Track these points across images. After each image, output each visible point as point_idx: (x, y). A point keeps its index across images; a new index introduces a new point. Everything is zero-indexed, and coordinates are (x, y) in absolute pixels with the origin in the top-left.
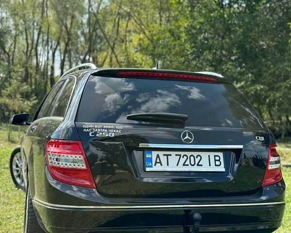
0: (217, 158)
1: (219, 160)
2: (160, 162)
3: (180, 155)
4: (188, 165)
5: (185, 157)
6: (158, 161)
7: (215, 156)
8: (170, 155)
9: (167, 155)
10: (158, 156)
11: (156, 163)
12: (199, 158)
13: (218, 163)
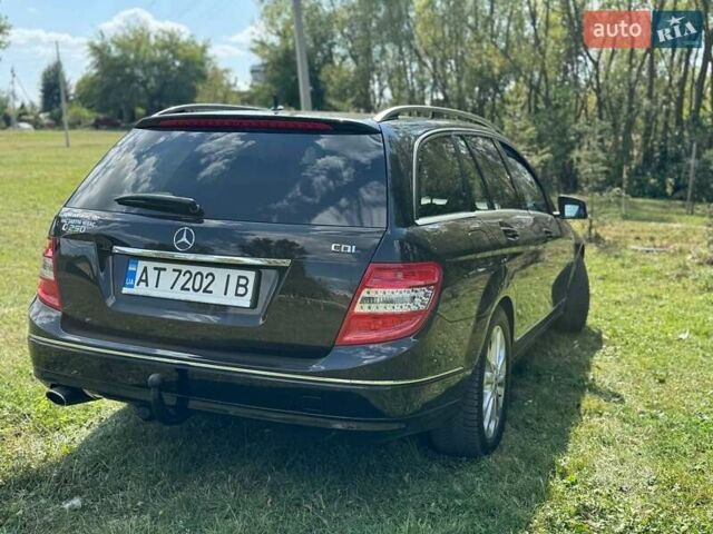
0: (243, 282)
1: (245, 286)
2: (146, 281)
3: (180, 271)
4: (188, 289)
5: (188, 275)
6: (144, 278)
7: (240, 277)
8: (165, 269)
9: (159, 270)
10: (145, 270)
11: (141, 280)
12: (210, 278)
13: (241, 291)
